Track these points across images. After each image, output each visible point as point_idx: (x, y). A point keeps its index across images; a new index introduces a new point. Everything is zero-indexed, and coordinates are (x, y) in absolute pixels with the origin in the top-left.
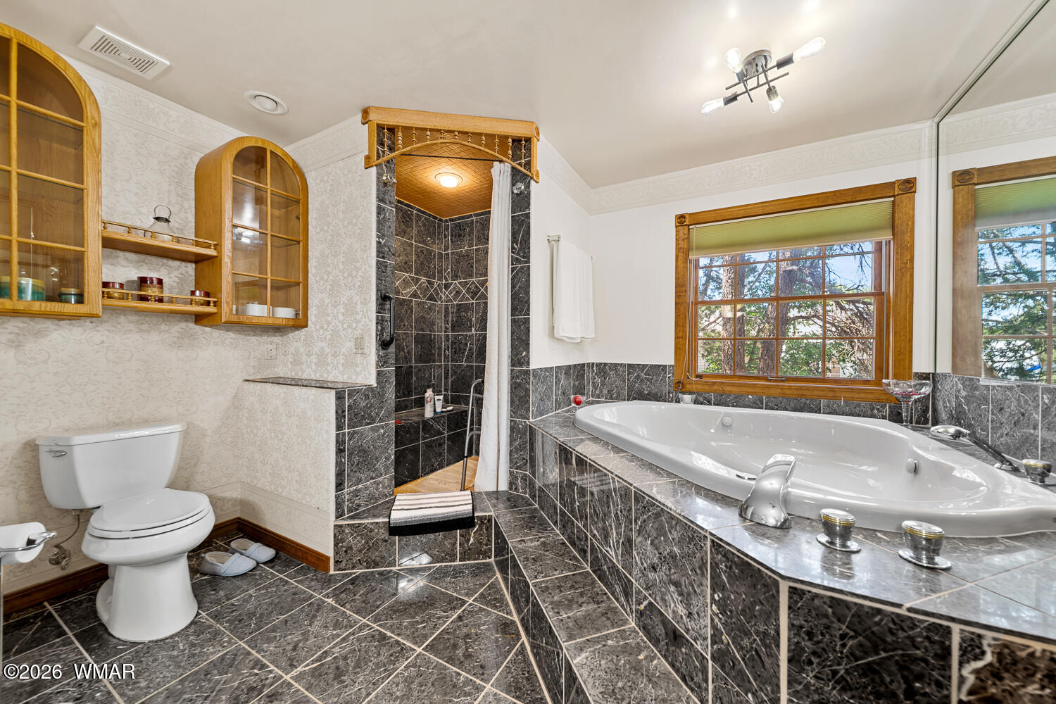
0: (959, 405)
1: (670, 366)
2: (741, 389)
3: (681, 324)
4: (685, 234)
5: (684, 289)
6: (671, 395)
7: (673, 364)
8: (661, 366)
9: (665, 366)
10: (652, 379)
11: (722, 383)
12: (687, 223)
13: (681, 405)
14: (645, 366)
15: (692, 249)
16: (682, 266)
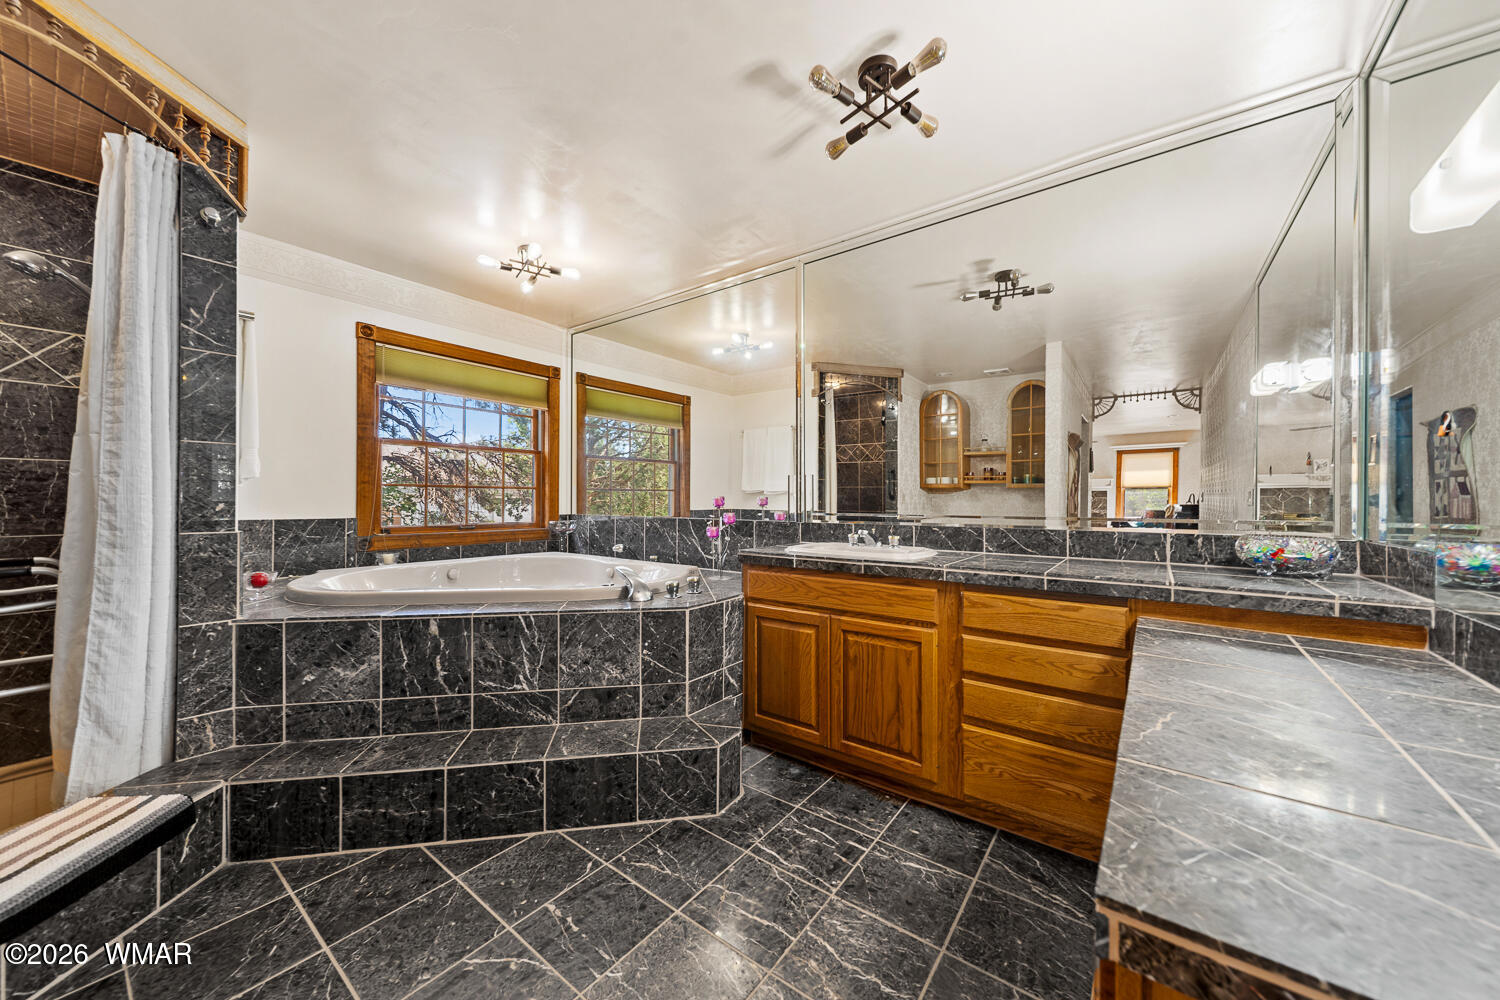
0: (592, 535)
1: (350, 520)
2: (439, 541)
3: (367, 465)
4: (371, 351)
5: (370, 421)
6: (352, 559)
7: (354, 516)
8: (335, 520)
9: (341, 522)
10: (321, 540)
11: (419, 536)
12: (374, 337)
13: (381, 568)
14: (307, 522)
15: (380, 373)
16: (367, 390)
